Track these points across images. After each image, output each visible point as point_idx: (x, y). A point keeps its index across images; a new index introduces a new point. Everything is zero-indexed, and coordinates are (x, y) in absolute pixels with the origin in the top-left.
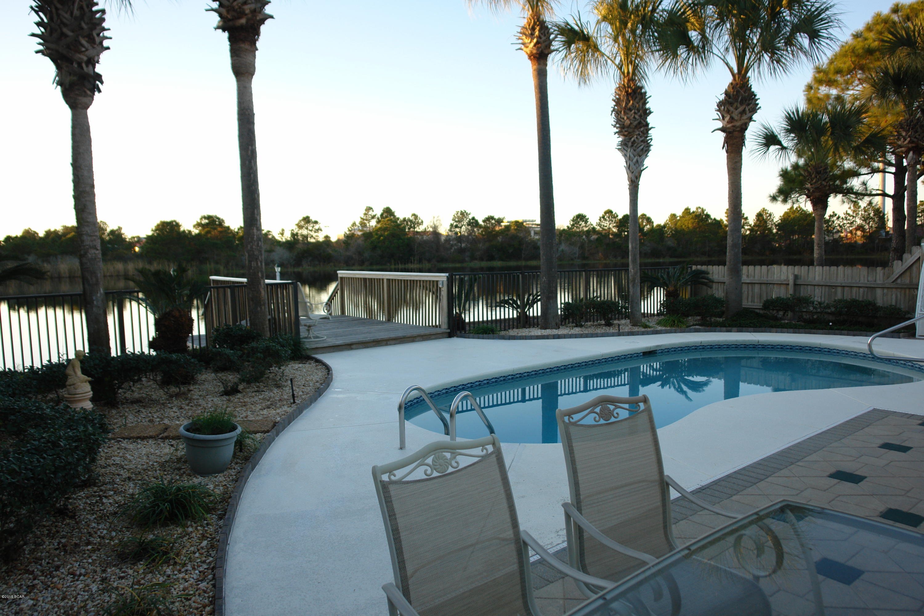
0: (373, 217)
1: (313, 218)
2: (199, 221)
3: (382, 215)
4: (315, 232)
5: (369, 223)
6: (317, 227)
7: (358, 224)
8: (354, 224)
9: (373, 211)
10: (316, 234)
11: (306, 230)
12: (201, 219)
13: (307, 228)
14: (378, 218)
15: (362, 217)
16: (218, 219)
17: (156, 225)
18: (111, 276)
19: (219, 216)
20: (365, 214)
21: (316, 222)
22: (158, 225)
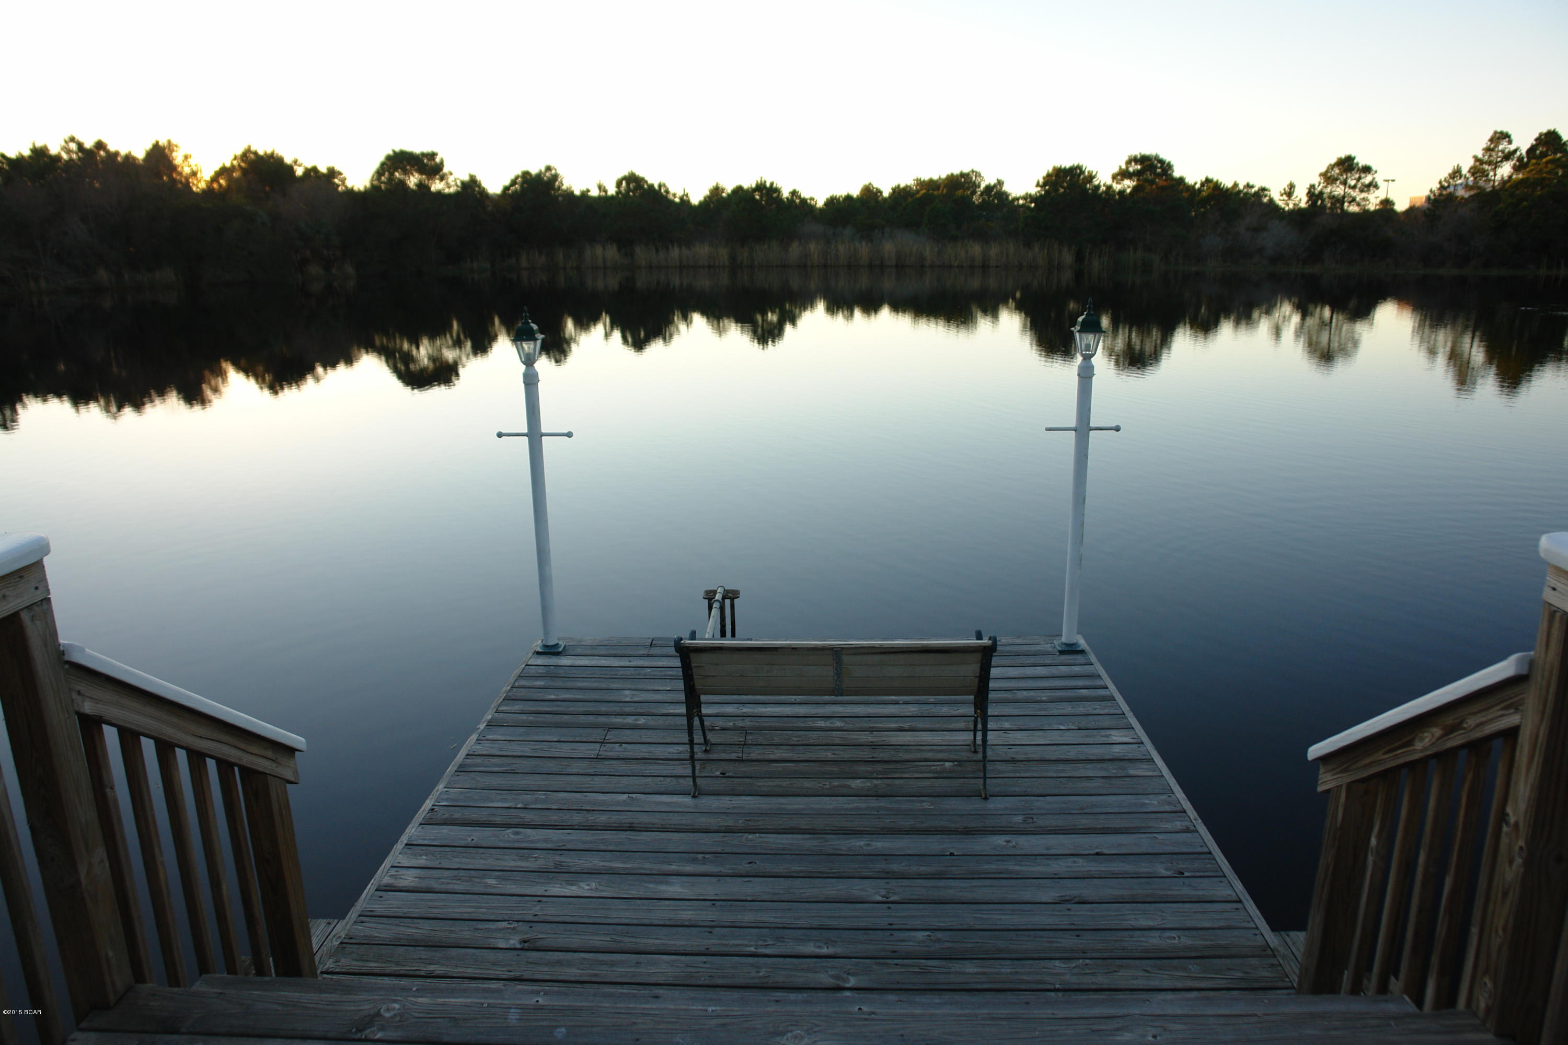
0: (1508, 156)
1: (1361, 161)
2: (1124, 167)
3: (1531, 151)
4: (1362, 191)
5: (1494, 170)
6: (1367, 179)
7: (1465, 171)
8: (1457, 173)
9: (1510, 142)
10: (1364, 195)
11: (1342, 187)
12: (1129, 163)
13: (1344, 183)
14: (1520, 159)
15: (1480, 156)
16: (1162, 162)
17: (1045, 174)
18: (960, 267)
19: (1163, 156)
20: (1488, 150)
21: (1367, 170)
22: (1049, 175)
